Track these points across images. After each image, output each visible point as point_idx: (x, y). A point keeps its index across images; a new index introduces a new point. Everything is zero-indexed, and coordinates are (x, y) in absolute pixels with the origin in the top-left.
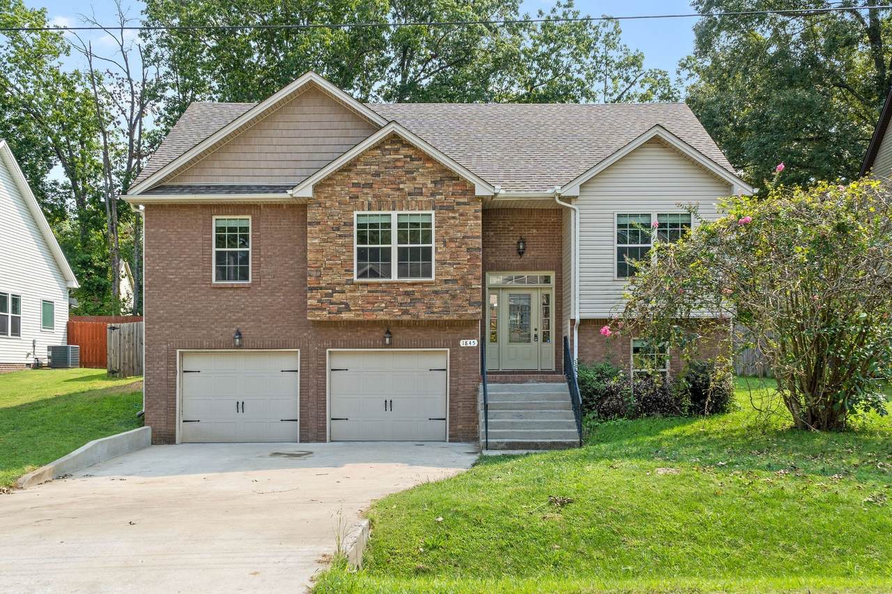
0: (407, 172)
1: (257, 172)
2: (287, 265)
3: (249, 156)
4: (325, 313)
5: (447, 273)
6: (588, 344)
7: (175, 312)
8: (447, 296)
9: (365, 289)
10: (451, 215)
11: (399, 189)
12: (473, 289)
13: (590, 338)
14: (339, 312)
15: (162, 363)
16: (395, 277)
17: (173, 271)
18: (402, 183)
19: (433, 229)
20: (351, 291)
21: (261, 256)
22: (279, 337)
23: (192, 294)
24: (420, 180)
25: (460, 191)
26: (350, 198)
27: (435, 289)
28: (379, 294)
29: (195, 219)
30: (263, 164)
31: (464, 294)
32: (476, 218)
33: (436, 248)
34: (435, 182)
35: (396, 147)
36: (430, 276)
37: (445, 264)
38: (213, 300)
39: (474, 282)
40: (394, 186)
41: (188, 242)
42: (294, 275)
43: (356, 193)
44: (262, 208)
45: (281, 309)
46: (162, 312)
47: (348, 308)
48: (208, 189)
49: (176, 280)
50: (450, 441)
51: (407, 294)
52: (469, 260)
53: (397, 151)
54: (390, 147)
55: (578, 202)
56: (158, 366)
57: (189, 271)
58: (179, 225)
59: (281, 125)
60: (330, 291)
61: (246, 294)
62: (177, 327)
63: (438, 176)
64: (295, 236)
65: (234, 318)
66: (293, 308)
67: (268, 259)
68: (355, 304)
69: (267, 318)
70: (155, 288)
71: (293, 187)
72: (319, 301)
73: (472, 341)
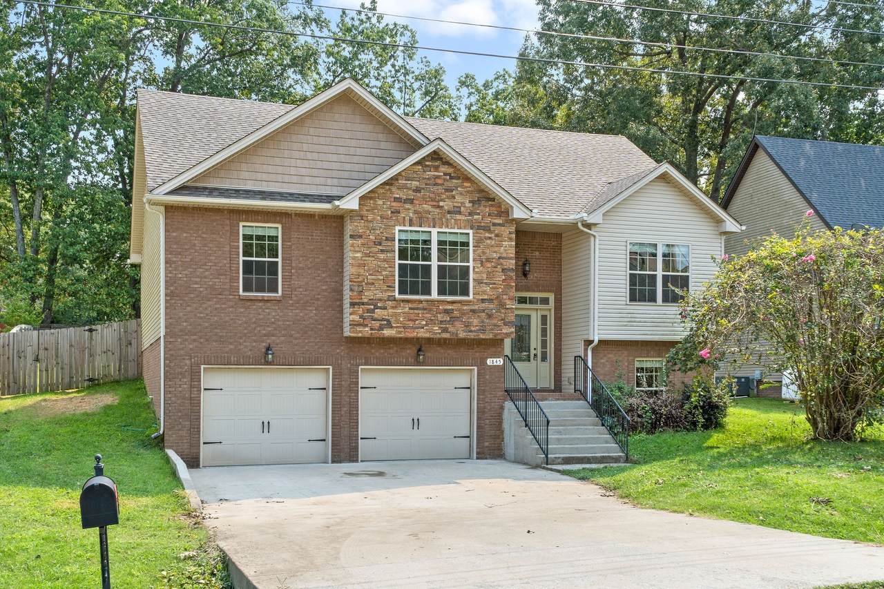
0: (447, 190)
1: (286, 178)
2: (319, 278)
3: (277, 161)
4: (367, 329)
5: (484, 292)
6: (599, 364)
7: (200, 325)
8: (483, 315)
9: (407, 306)
10: (487, 235)
11: (439, 207)
12: (508, 309)
13: (602, 358)
14: (381, 328)
15: (185, 380)
16: (434, 294)
17: (198, 280)
18: (442, 200)
19: (471, 248)
20: (393, 308)
21: (292, 268)
22: (311, 354)
23: (218, 306)
24: (459, 199)
25: (496, 212)
26: (392, 212)
27: (473, 308)
28: (420, 312)
29: (222, 225)
30: (293, 171)
31: (499, 314)
32: (510, 239)
33: (474, 267)
34: (472, 202)
35: (437, 164)
36: (468, 295)
37: (482, 283)
38: (241, 313)
39: (508, 302)
40: (434, 203)
41: (215, 249)
42: (326, 289)
43: (398, 208)
44: (293, 216)
45: (313, 324)
46: (185, 324)
47: (389, 325)
48: (237, 193)
49: (201, 289)
50: (477, 458)
51: (447, 312)
52: (504, 281)
53: (436, 168)
54: (430, 163)
55: (596, 229)
56: (180, 383)
57: (216, 280)
58: (204, 230)
59: (312, 131)
60: (372, 307)
61: (277, 308)
62: (202, 340)
63: (476, 196)
64: (328, 248)
65: (264, 332)
66: (326, 324)
67: (300, 271)
68: (397, 321)
69: (298, 333)
70: (178, 298)
71: (340, 198)
72: (361, 317)
73: (498, 360)
